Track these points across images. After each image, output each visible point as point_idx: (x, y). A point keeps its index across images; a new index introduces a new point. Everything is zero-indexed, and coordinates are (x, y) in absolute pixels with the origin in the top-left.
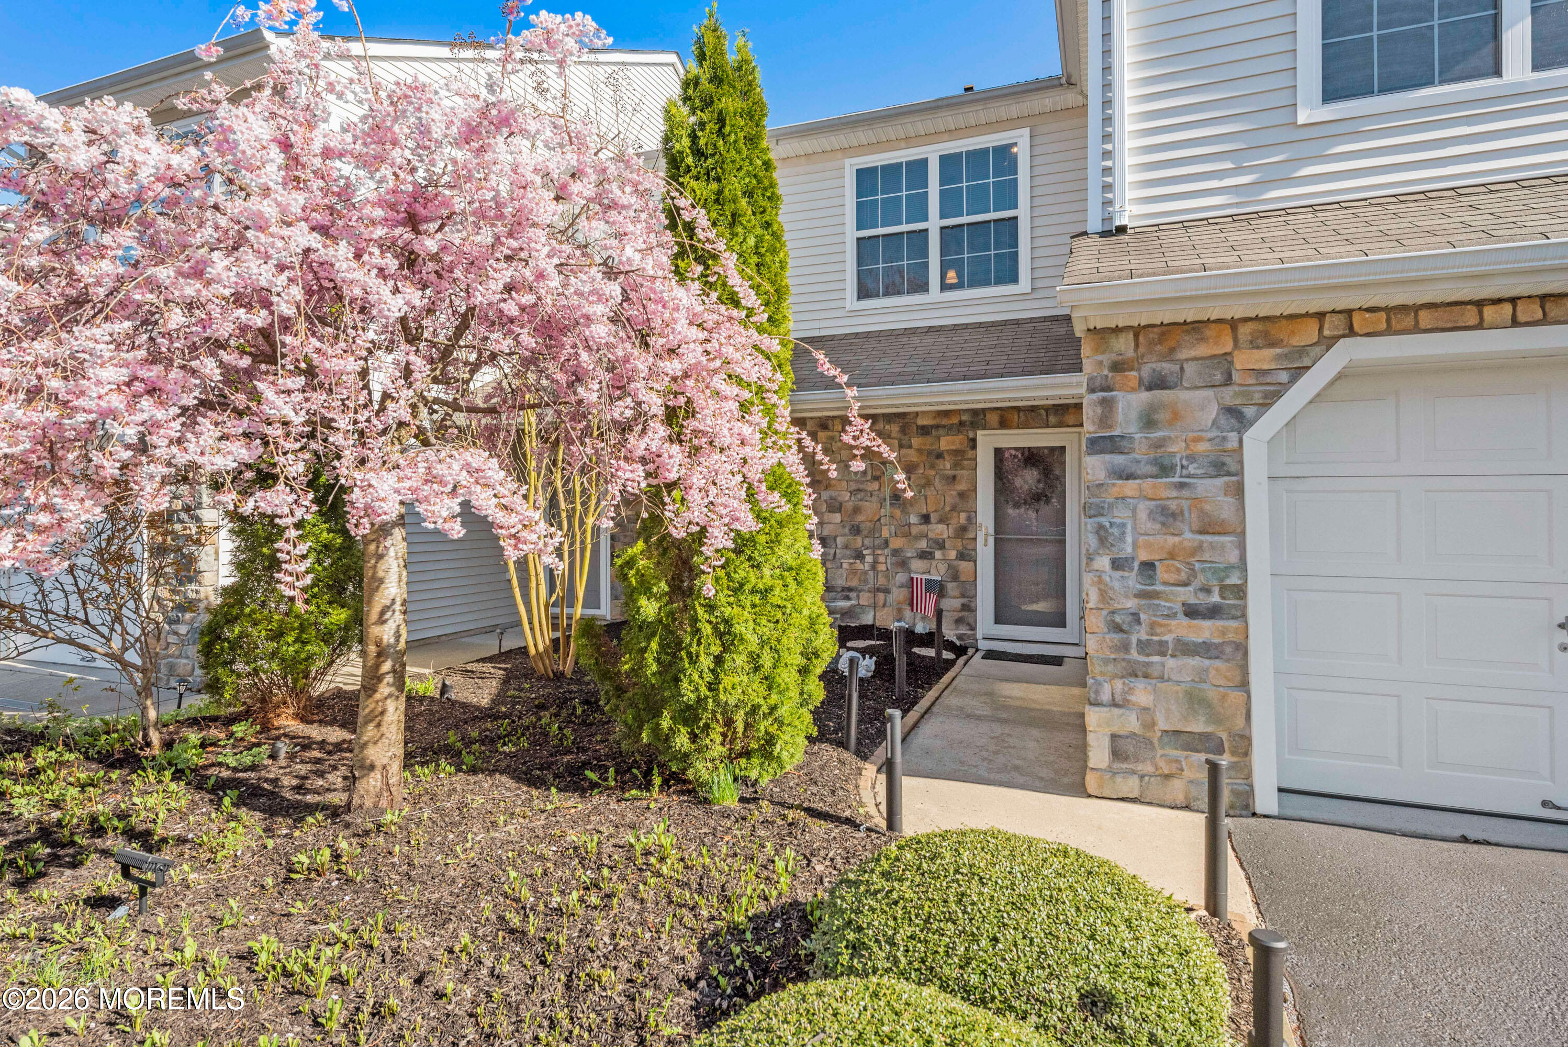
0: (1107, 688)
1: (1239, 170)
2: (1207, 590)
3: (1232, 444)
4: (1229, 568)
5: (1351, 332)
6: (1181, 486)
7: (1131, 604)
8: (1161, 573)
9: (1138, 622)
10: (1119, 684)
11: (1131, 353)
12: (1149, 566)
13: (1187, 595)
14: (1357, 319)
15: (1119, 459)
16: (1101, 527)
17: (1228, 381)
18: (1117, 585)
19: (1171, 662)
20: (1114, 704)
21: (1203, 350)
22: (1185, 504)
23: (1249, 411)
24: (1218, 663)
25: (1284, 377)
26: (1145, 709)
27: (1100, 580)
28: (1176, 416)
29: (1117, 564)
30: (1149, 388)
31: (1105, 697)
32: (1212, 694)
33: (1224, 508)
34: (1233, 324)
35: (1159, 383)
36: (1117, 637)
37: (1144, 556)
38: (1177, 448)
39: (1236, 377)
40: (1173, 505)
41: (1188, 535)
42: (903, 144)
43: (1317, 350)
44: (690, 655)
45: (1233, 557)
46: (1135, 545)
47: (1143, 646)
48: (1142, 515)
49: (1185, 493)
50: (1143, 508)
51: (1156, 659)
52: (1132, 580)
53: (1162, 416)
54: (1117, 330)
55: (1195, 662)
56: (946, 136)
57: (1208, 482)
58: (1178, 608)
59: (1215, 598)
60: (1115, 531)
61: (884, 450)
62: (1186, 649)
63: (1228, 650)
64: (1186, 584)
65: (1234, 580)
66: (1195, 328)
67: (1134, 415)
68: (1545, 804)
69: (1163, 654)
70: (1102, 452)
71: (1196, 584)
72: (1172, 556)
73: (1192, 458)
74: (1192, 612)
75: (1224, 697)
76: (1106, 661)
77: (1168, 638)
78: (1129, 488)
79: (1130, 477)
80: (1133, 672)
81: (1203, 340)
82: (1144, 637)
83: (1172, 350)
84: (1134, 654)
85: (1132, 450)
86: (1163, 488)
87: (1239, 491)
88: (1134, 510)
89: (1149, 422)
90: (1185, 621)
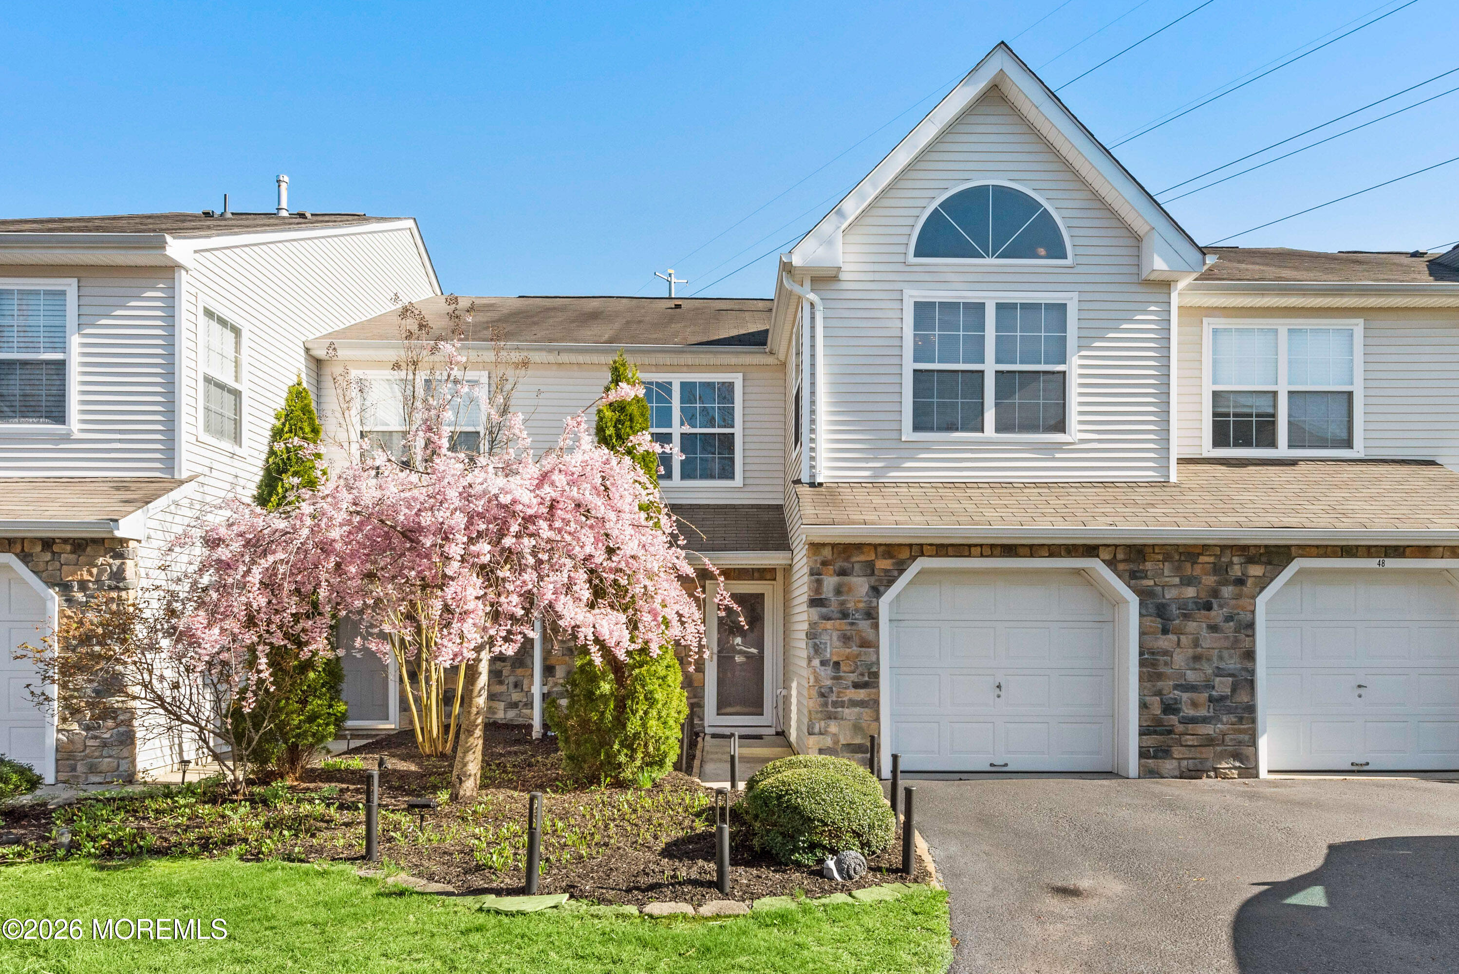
0: (817, 726)
1: (875, 459)
2: (862, 675)
3: (874, 604)
4: (872, 664)
5: (922, 555)
6: (852, 624)
7: (829, 683)
8: (843, 667)
9: (832, 691)
10: (823, 724)
11: (830, 557)
12: (837, 664)
13: (853, 677)
14: (925, 548)
15: (824, 610)
16: (815, 644)
17: (872, 573)
18: (823, 673)
19: (846, 711)
20: (821, 733)
21: (862, 558)
22: (854, 633)
23: (882, 589)
24: (866, 710)
25: (896, 573)
26: (835, 734)
27: (815, 672)
28: (850, 590)
29: (823, 663)
30: (838, 575)
31: (817, 730)
32: (864, 725)
33: (869, 633)
34: (876, 546)
35: (842, 573)
36: (822, 699)
37: (835, 659)
38: (850, 605)
39: (876, 572)
40: (849, 633)
41: (855, 648)
42: (654, 369)
43: (909, 561)
44: (632, 711)
45: (874, 659)
46: (831, 654)
47: (835, 704)
48: (835, 638)
49: (854, 627)
50: (835, 635)
51: (840, 709)
52: (829, 671)
53: (845, 589)
54: (824, 545)
55: (857, 710)
56: (685, 369)
57: (864, 622)
58: (850, 684)
59: (866, 679)
60: (822, 646)
61: (735, 606)
62: (854, 703)
63: (871, 703)
64: (853, 672)
65: (874, 669)
66: (859, 547)
67: (831, 588)
68: (992, 765)
69: (843, 707)
70: (817, 606)
71: (858, 672)
72: (848, 658)
73: (857, 610)
74: (856, 686)
75: (869, 725)
76: (817, 712)
77: (845, 699)
78: (829, 624)
79: (829, 619)
80: (830, 717)
81: (863, 553)
82: (835, 699)
83: (849, 557)
84: (830, 708)
85: (830, 606)
86: (843, 624)
87: (876, 626)
88: (831, 636)
89: (838, 591)
90: (853, 690)
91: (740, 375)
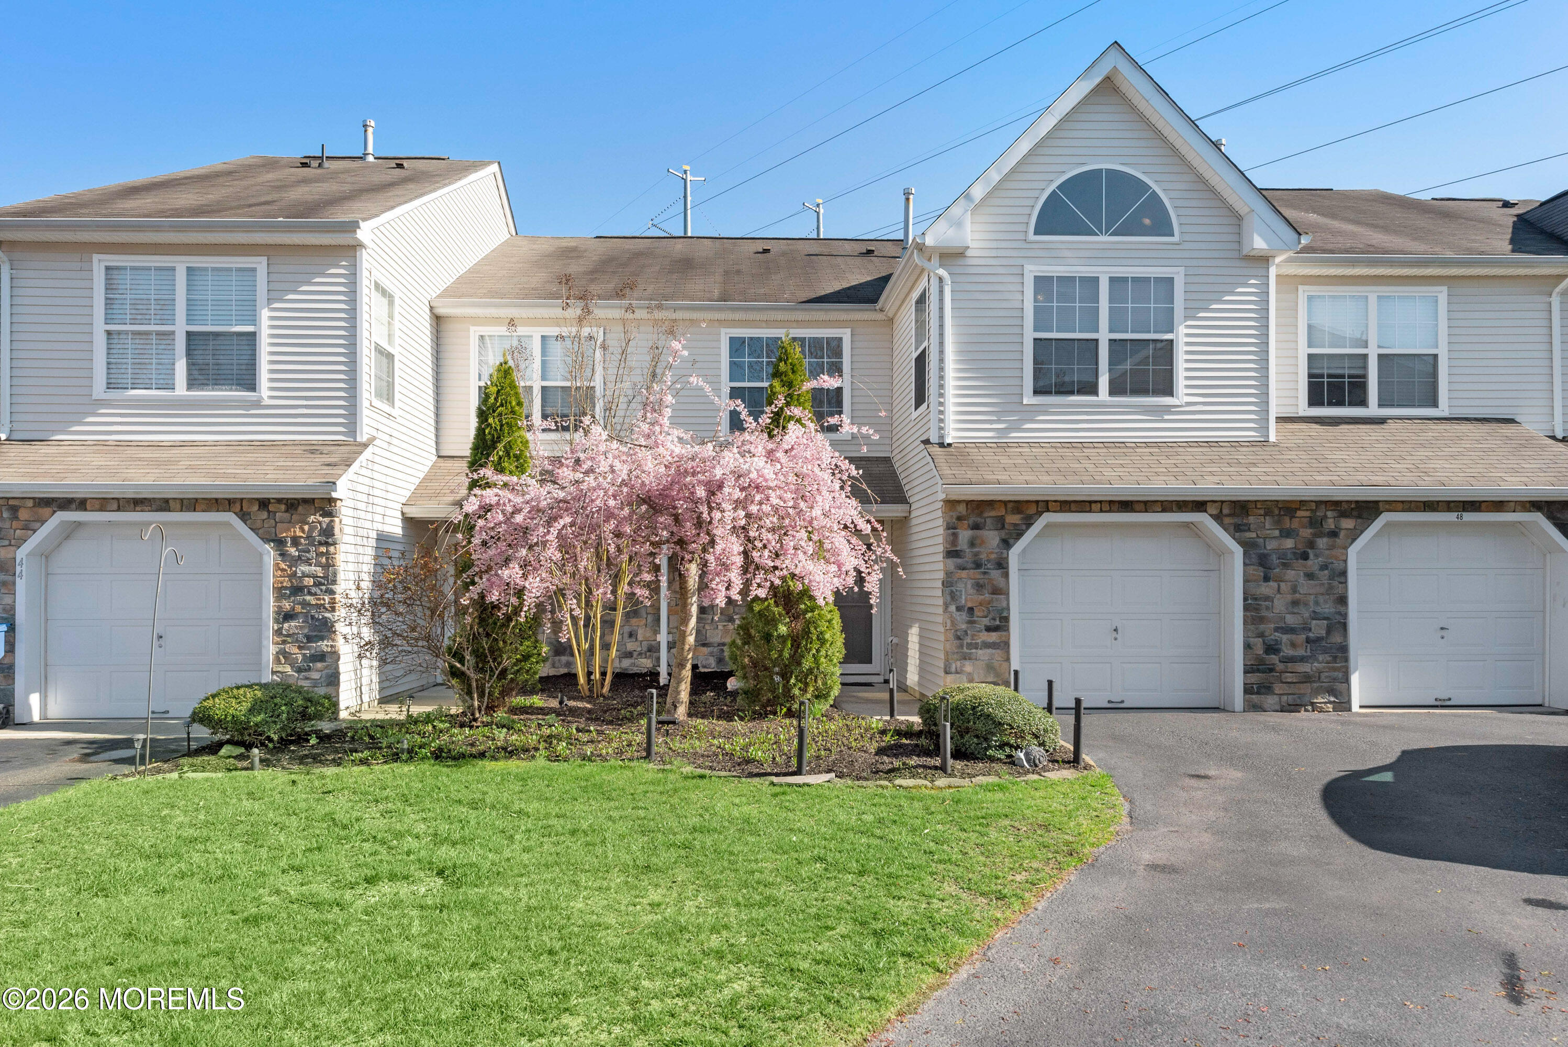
0: (954, 666)
1: (998, 421)
2: (994, 619)
3: (1005, 555)
4: (1003, 609)
5: (1048, 510)
6: (985, 573)
7: (964, 626)
8: (977, 612)
9: (967, 634)
10: (958, 663)
11: (964, 513)
12: (971, 610)
13: (986, 621)
14: (1050, 504)
15: (959, 561)
16: (952, 592)
17: (1003, 527)
18: (958, 618)
19: (980, 652)
20: (957, 673)
21: (993, 513)
22: (986, 581)
23: (1011, 541)
24: (998, 651)
25: (1024, 527)
26: (970, 674)
27: (952, 616)
28: (983, 542)
29: (959, 609)
30: (972, 529)
31: (953, 669)
32: (996, 664)
33: (1000, 582)
34: (1005, 503)
35: (976, 527)
36: (958, 642)
37: (970, 605)
38: (983, 556)
39: (1006, 526)
40: (981, 582)
41: (987, 595)
42: (764, 325)
43: (1036, 516)
44: (806, 649)
45: (1004, 605)
46: (966, 600)
47: (970, 646)
48: (969, 586)
49: (986, 576)
50: (969, 583)
51: (974, 651)
52: (964, 616)
53: (978, 542)
54: (959, 502)
55: (989, 651)
56: (795, 324)
57: (995, 571)
58: (983, 627)
59: (998, 623)
60: (958, 593)
62: (987, 645)
63: (1002, 645)
64: (986, 617)
65: (1005, 614)
66: (991, 504)
67: (966, 541)
68: (1109, 702)
69: (977, 648)
70: (953, 557)
71: (990, 616)
72: (981, 604)
73: (989, 561)
74: (989, 629)
75: (1000, 665)
76: (954, 653)
77: (979, 641)
78: (964, 574)
79: (964, 569)
80: (965, 657)
81: (993, 509)
82: (969, 641)
83: (982, 512)
84: (965, 649)
85: (965, 557)
86: (976, 574)
87: (1006, 575)
88: (966, 584)
89: (972, 544)
90: (986, 633)
91: (848, 331)
